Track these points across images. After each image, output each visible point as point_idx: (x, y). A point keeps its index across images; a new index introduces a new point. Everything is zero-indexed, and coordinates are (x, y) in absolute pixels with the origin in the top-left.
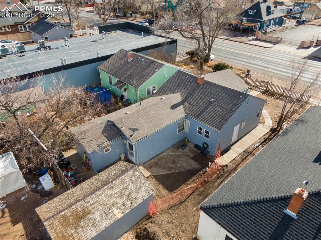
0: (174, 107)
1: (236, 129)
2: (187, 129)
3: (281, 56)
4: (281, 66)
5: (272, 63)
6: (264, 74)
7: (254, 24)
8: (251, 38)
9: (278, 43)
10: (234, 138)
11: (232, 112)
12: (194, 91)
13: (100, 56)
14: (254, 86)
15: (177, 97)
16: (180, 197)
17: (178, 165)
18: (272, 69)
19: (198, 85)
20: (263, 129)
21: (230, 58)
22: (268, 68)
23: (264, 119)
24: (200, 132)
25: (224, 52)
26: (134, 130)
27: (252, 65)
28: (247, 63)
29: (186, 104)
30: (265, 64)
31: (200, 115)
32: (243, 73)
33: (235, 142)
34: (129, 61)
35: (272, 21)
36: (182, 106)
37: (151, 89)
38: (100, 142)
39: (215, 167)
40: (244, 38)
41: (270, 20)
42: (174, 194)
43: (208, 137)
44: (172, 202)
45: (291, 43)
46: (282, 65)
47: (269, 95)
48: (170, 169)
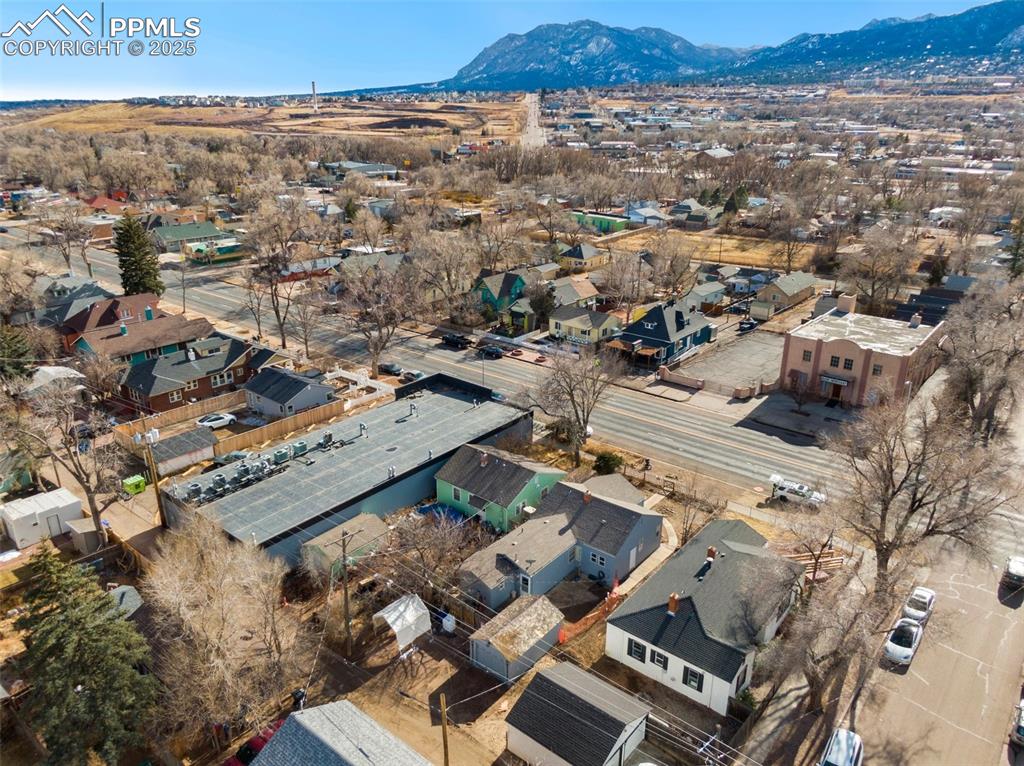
0: (562, 532)
1: (633, 553)
2: (578, 557)
3: (699, 423)
4: (698, 445)
5: (688, 439)
6: (672, 461)
7: (656, 351)
8: (652, 378)
9: (699, 389)
10: (632, 564)
11: (625, 534)
12: (580, 511)
13: (433, 457)
14: (656, 486)
15: (562, 520)
16: (583, 627)
17: (576, 599)
18: (685, 451)
19: (585, 504)
20: (666, 550)
21: (618, 431)
22: (677, 449)
23: (667, 537)
24: (594, 560)
25: (607, 417)
26: (531, 562)
27: (654, 445)
28: (645, 439)
29: (574, 527)
30: (675, 440)
31: (592, 540)
32: (640, 462)
33: (634, 569)
34: (483, 465)
35: (689, 338)
36: (570, 531)
37: (521, 506)
38: (498, 577)
39: (614, 596)
40: (640, 379)
41: (685, 339)
42: (578, 624)
43: (602, 564)
44: (577, 632)
45: (720, 390)
46: (700, 442)
47: (676, 501)
48: (567, 603)
